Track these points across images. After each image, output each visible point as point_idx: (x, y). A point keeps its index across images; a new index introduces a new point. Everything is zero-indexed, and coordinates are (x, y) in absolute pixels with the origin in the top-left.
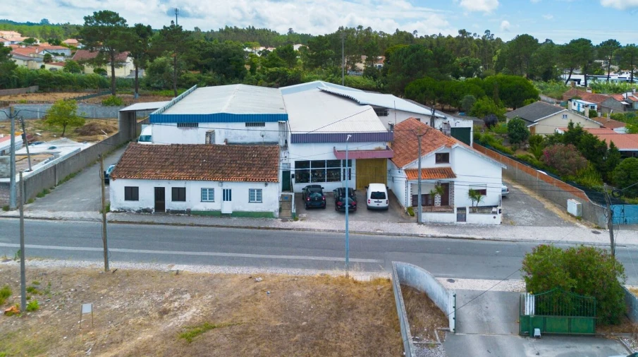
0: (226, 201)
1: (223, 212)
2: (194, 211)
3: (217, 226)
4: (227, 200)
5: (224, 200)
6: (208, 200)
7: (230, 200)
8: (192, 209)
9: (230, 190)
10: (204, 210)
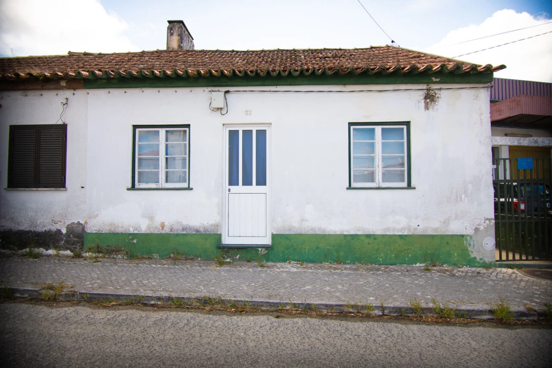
0: (240, 188)
1: (227, 240)
2: (99, 235)
3: (207, 305)
4: (247, 182)
5: (233, 181)
6: (162, 183)
7: (262, 181)
8: (93, 227)
9: (262, 134)
10: (144, 226)
